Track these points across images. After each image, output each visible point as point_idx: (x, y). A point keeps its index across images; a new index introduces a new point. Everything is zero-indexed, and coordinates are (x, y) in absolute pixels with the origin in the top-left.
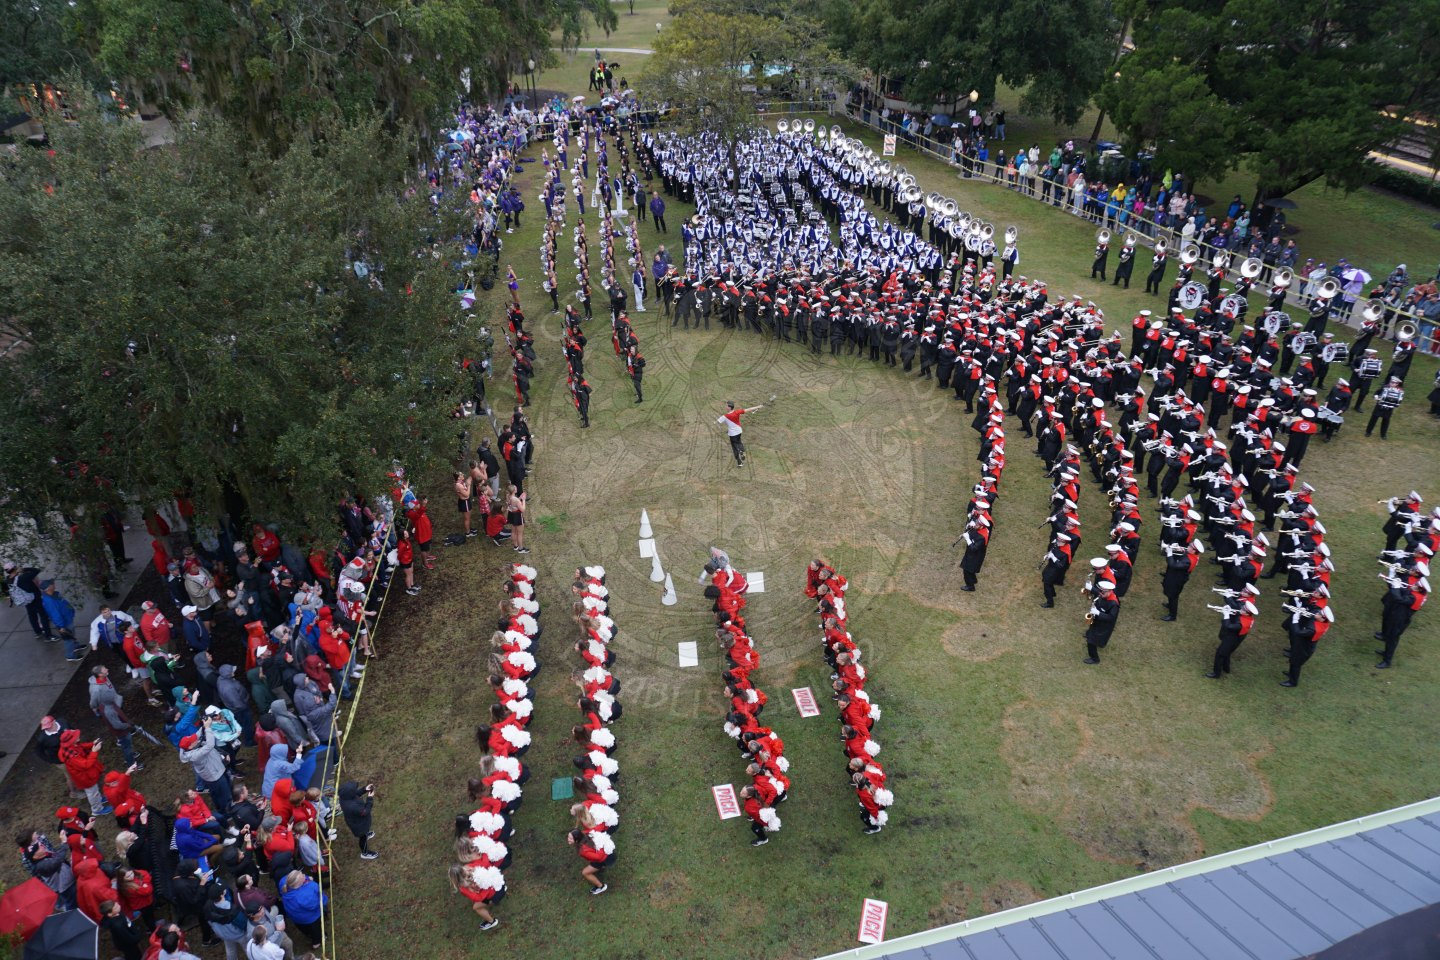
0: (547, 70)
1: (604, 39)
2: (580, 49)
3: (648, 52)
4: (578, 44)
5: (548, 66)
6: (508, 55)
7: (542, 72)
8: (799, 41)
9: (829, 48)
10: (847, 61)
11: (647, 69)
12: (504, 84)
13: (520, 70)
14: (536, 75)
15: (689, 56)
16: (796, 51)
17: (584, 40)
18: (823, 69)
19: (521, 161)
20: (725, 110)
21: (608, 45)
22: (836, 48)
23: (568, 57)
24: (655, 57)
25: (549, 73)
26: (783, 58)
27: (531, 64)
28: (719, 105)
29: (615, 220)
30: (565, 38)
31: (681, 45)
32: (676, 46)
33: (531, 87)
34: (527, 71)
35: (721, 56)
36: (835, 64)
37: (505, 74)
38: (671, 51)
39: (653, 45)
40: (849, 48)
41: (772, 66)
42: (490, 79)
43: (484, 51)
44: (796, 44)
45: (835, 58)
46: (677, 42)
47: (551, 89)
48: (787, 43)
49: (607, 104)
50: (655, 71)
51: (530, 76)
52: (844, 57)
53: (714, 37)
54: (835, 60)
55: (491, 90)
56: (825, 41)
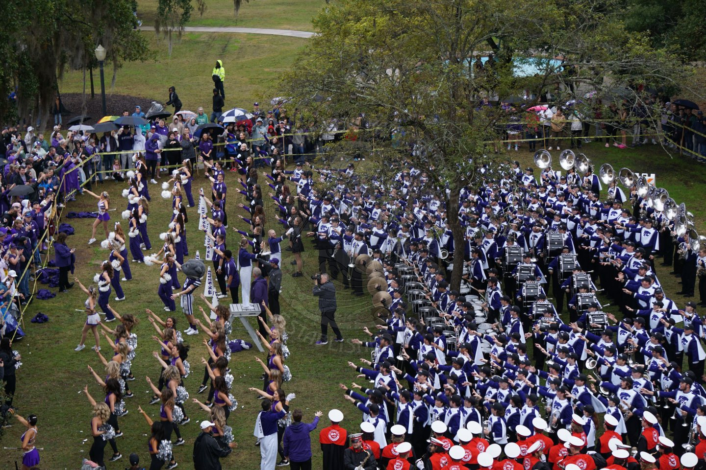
0: (126, 63)
1: (232, 13)
2: (188, 29)
3: (308, 35)
4: (185, 19)
5: (129, 57)
6: (57, 36)
7: (117, 66)
8: (572, 18)
9: (629, 29)
10: (662, 51)
11: (304, 63)
12: (48, 86)
13: (79, 61)
14: (108, 70)
15: (378, 41)
16: (567, 34)
17: (195, 13)
18: (618, 65)
19: (72, 216)
20: (440, 134)
21: (237, 22)
22: (641, 29)
23: (166, 42)
24: (317, 42)
25: (130, 69)
26: (545, 45)
27: (100, 52)
28: (428, 124)
29: (237, 320)
30: (161, 10)
31: (364, 24)
32: (354, 26)
33: (98, 91)
34: (92, 63)
35: (435, 43)
36: (639, 56)
37: (52, 66)
38: (346, 33)
39: (316, 24)
40: (667, 28)
41: (523, 61)
42: (23, 75)
43: (15, 30)
44: (568, 24)
45: (639, 46)
46: (358, 20)
47: (134, 93)
48: (553, 23)
49: (232, 119)
50: (318, 66)
51: (96, 72)
52: (656, 43)
53: (422, 12)
54: (639, 49)
55: (24, 94)
56: (623, 17)
